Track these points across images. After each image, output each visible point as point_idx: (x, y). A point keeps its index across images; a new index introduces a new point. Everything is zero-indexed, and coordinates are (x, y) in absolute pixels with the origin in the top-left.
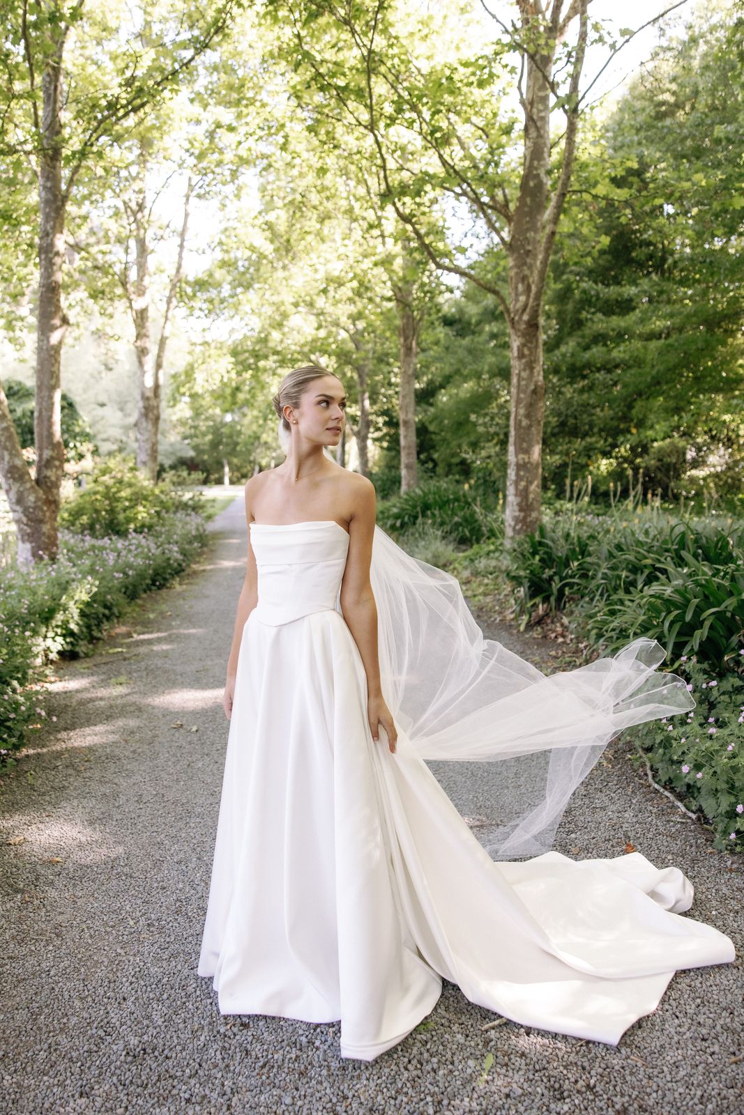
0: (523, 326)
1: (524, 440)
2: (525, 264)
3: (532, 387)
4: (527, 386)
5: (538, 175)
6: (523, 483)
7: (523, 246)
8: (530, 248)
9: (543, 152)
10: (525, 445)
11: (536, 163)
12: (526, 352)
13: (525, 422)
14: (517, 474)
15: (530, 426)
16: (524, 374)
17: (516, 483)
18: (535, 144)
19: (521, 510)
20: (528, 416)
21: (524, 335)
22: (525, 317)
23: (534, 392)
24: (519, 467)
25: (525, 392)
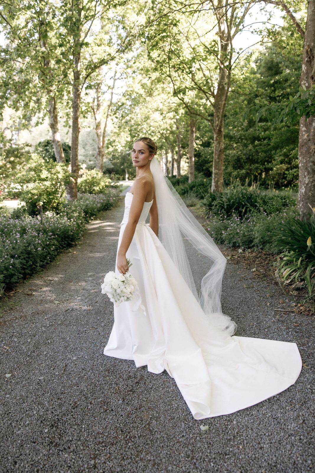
0: (217, 131)
1: (217, 166)
2: (218, 112)
3: (220, 149)
4: (218, 149)
5: (223, 84)
6: (216, 179)
7: (218, 106)
8: (220, 107)
9: (224, 77)
10: (217, 167)
11: (222, 81)
12: (218, 139)
13: (217, 160)
14: (215, 176)
15: (219, 162)
16: (217, 146)
17: (214, 179)
18: (222, 75)
19: (216, 187)
20: (218, 158)
21: (217, 134)
22: (218, 128)
23: (220, 151)
24: (215, 174)
25: (217, 151)
